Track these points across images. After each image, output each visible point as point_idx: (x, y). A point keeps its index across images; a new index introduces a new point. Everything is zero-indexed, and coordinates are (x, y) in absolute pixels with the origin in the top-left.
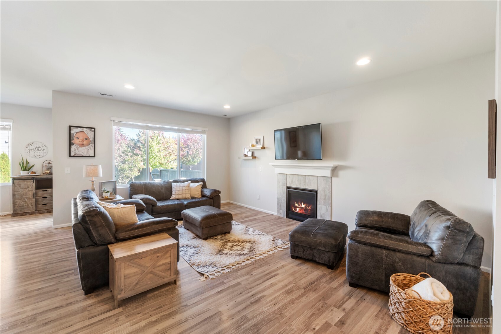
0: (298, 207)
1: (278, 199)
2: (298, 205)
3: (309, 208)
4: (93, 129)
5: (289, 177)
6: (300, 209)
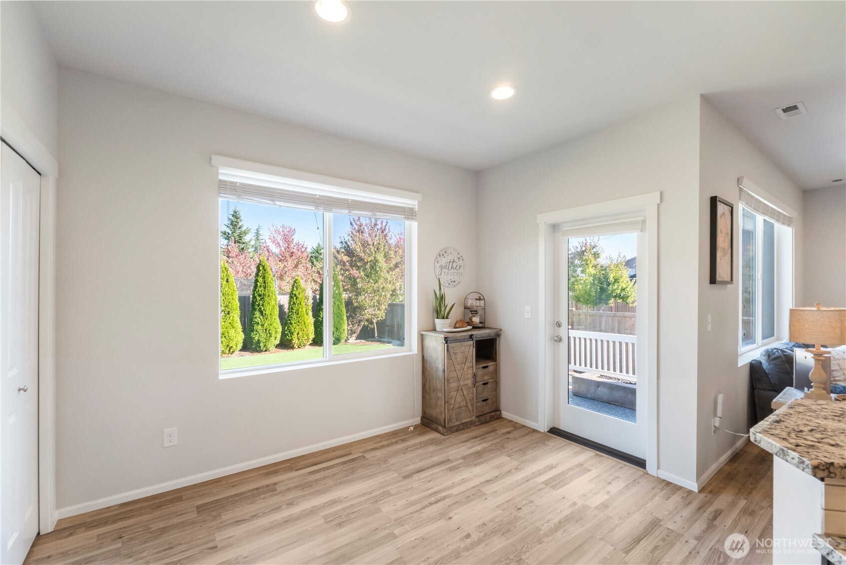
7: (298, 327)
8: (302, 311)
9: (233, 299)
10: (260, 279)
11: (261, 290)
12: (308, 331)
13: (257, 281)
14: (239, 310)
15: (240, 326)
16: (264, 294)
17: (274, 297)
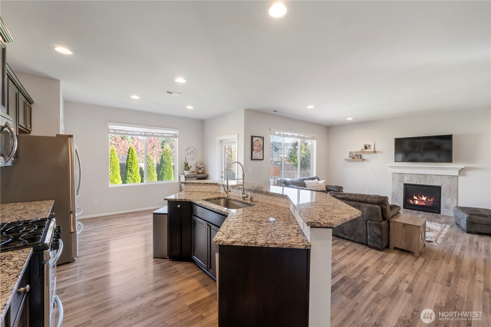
0: (417, 200)
1: (392, 193)
2: (417, 197)
3: (430, 200)
4: (263, 138)
5: (407, 176)
6: (419, 201)
7: (149, 178)
8: (151, 171)
9: (116, 165)
10: (130, 155)
11: (130, 160)
12: (154, 180)
13: (128, 156)
14: (119, 170)
15: (120, 177)
16: (132, 163)
17: (137, 164)
